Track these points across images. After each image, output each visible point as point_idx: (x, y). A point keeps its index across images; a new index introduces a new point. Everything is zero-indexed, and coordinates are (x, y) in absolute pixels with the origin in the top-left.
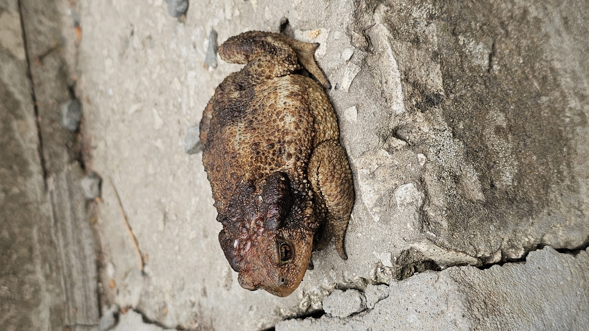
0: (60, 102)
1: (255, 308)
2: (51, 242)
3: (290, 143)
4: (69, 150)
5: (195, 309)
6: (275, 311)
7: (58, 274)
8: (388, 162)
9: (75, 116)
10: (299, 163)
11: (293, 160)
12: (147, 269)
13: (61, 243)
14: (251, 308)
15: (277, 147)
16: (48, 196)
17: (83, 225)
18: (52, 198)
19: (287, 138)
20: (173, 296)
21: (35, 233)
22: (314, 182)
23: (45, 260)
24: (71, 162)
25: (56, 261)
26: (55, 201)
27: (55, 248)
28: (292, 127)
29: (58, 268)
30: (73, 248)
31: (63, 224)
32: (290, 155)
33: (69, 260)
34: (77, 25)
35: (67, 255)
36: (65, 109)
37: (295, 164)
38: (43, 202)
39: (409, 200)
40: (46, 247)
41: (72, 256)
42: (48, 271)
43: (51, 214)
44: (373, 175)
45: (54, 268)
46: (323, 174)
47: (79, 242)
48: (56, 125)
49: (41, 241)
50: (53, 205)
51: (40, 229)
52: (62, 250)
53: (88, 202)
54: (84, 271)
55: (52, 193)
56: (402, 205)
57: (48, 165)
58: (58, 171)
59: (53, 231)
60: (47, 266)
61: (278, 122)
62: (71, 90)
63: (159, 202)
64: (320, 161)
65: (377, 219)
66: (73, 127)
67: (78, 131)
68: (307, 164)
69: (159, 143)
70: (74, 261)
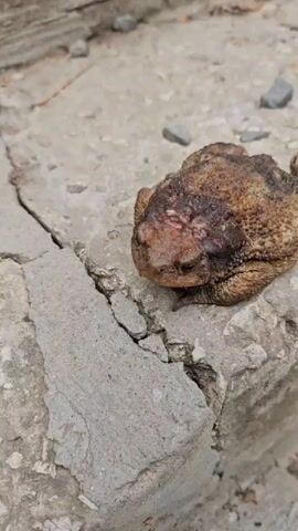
0: (132, 13)
1: (68, 221)
2: (29, 22)
3: (274, 241)
4: (99, 25)
5: (32, 162)
6: (78, 244)
7: (5, 33)
8: (269, 326)
9: (125, 27)
10: (258, 254)
11: (258, 247)
12: (37, 109)
13: (30, 32)
14: (66, 217)
15: (266, 230)
16: (64, 14)
17: (46, 47)
18: (63, 17)
19: (275, 237)
20: (30, 137)
21: (33, 7)
22: (241, 269)
23: (13, 19)
24: (92, 28)
25: (15, 29)
26: (61, 21)
27: (24, 27)
28: (285, 240)
29: (10, 32)
30: (27, 42)
31: (45, 30)
32: (263, 244)
33: (18, 39)
34: (190, 18)
35: (22, 38)
36: (128, 17)
37: (257, 250)
38: (59, 11)
39: (253, 356)
40: (24, 18)
41: (21, 43)
42: (5, 24)
43: (50, 19)
44: (257, 316)
45: (9, 28)
46: (254, 276)
47: (33, 46)
48: (115, 13)
49: (28, 13)
50: (57, 20)
51: (37, 11)
52: (24, 33)
53: (65, 49)
54: (12, 54)
55: (66, 17)
56: (247, 352)
57: (86, 10)
58: (83, 19)
59: (38, 22)
60: (9, 22)
61: (284, 225)
62: (141, 21)
63: (100, 110)
64: (263, 271)
65: (226, 332)
66: (116, 26)
67: (114, 30)
68: (258, 260)
69: (149, 102)
70: (18, 45)
